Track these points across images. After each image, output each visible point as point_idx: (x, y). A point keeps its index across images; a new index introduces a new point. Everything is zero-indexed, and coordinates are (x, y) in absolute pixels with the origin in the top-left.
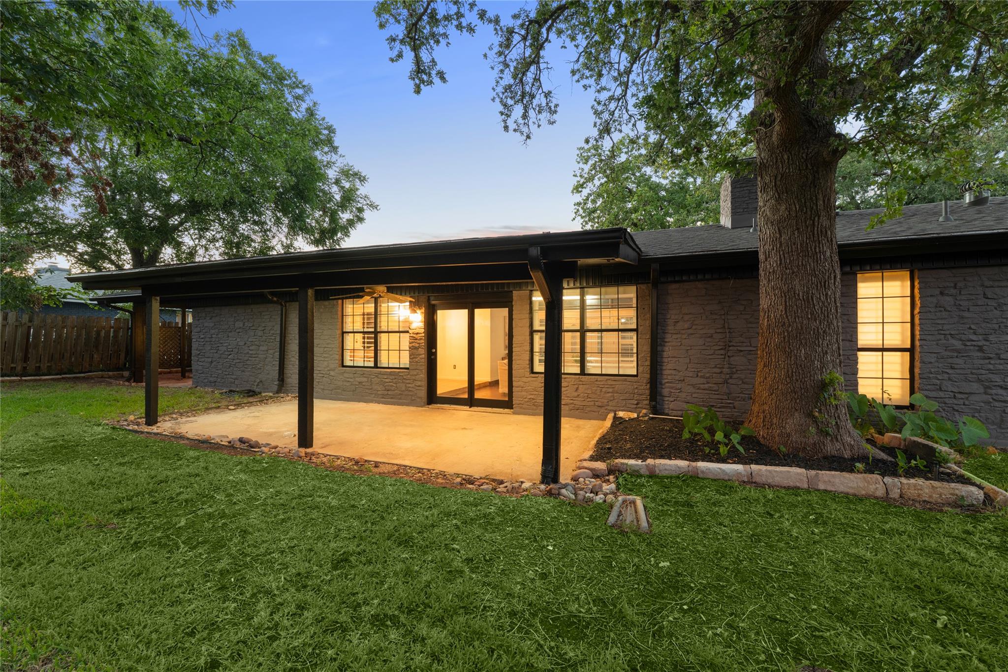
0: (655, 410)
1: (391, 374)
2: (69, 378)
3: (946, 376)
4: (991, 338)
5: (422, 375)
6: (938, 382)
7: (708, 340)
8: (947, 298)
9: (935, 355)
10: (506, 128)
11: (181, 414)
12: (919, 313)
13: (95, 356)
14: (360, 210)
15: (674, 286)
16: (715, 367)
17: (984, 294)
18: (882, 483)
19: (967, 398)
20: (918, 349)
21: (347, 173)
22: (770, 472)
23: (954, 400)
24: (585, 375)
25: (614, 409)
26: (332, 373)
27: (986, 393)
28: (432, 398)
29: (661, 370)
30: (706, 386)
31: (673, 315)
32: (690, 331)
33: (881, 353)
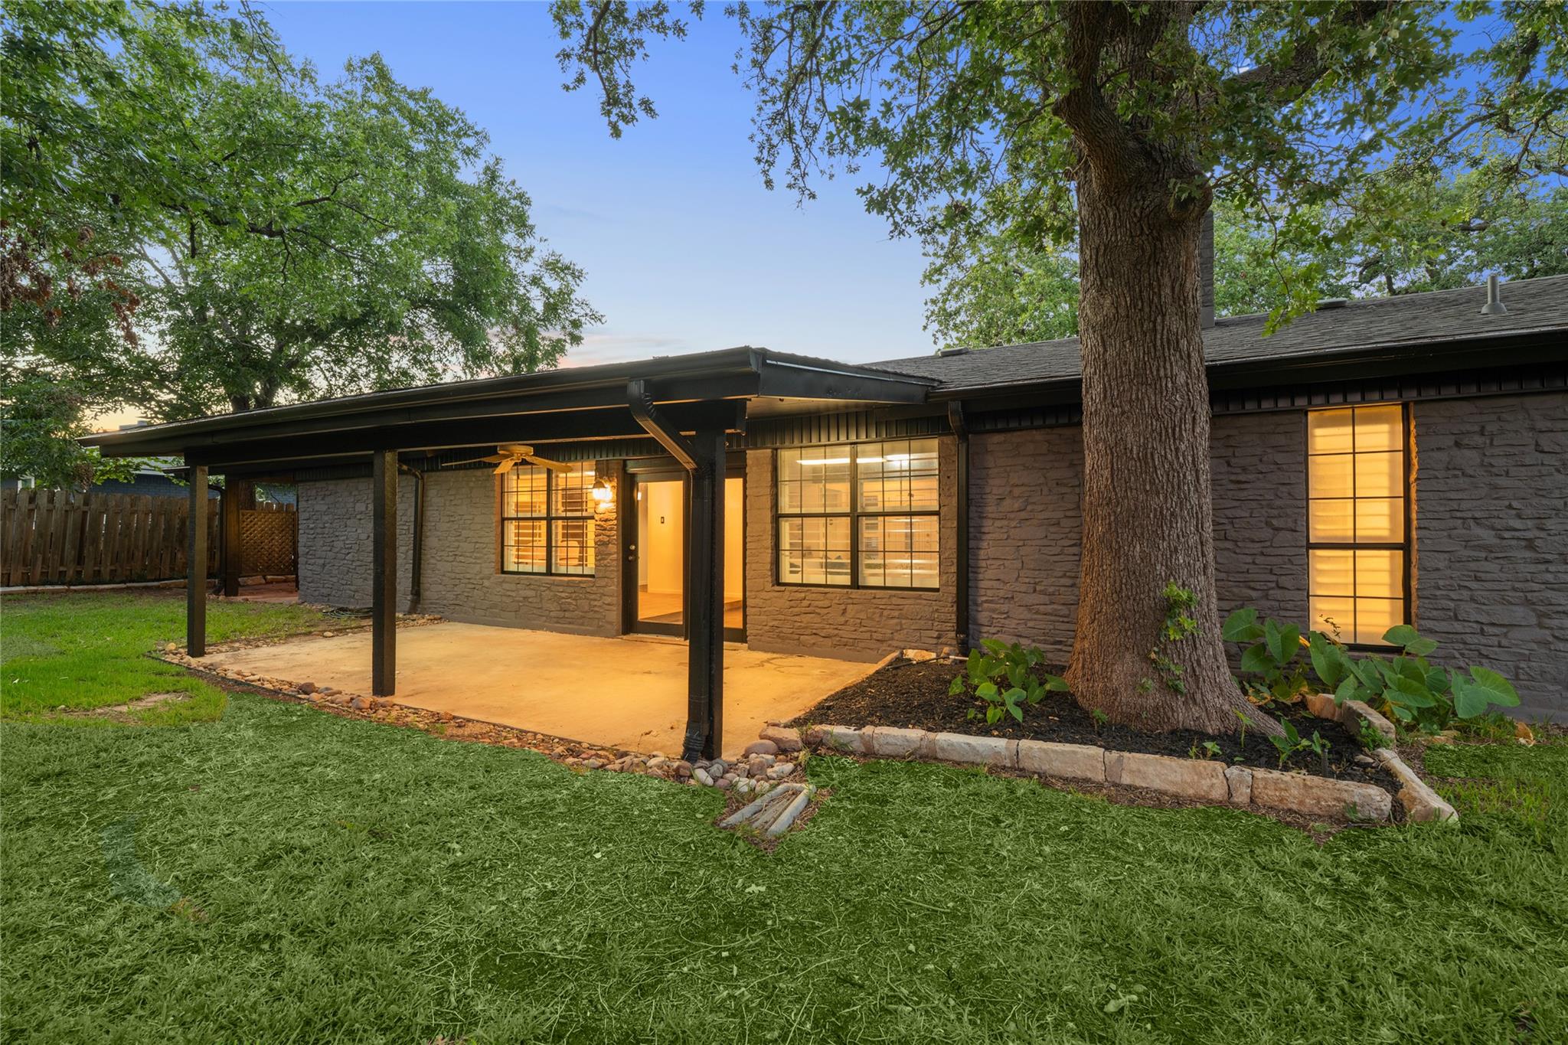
0: (964, 649)
1: (568, 584)
2: (137, 588)
3: (1466, 594)
4: (1549, 524)
5: (614, 587)
6: (1452, 605)
7: (1052, 529)
8: (1467, 453)
9: (1446, 556)
10: (769, 183)
11: (248, 642)
12: (1417, 479)
13: (179, 555)
14: (576, 324)
15: (997, 438)
16: (1064, 576)
17: (1537, 444)
18: (1221, 776)
19: (1505, 635)
20: (1415, 546)
21: (555, 267)
22: (1045, 751)
23: (1480, 637)
24: (859, 587)
25: (902, 644)
26: (486, 583)
27: (1540, 626)
28: (630, 624)
29: (977, 580)
30: (1049, 608)
31: (995, 487)
32: (1023, 515)
33: (1350, 553)
